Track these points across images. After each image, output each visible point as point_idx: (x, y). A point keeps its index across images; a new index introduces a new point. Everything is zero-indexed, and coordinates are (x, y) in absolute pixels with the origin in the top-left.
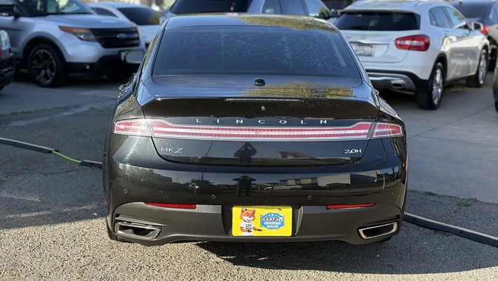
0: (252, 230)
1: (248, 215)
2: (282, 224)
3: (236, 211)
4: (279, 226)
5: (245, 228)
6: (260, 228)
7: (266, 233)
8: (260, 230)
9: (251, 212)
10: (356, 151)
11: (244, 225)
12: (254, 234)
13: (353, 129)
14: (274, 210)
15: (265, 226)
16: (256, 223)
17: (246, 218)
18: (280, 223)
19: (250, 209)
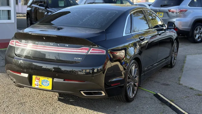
0: (39, 85)
1: (37, 79)
2: (49, 85)
3: (34, 77)
4: (48, 85)
5: (36, 84)
6: (41, 85)
7: (43, 87)
8: (41, 86)
9: (39, 78)
10: (79, 59)
11: (36, 83)
12: (39, 87)
13: (80, 50)
14: (46, 79)
15: (43, 84)
16: (40, 83)
17: (37, 80)
18: (48, 84)
19: (38, 77)
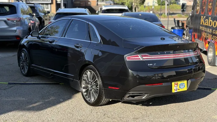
3: (173, 84)
4: (184, 87)
6: (179, 89)
7: (181, 90)
11: (175, 88)
12: (178, 91)
14: (182, 82)
17: (176, 86)
19: (176, 82)
